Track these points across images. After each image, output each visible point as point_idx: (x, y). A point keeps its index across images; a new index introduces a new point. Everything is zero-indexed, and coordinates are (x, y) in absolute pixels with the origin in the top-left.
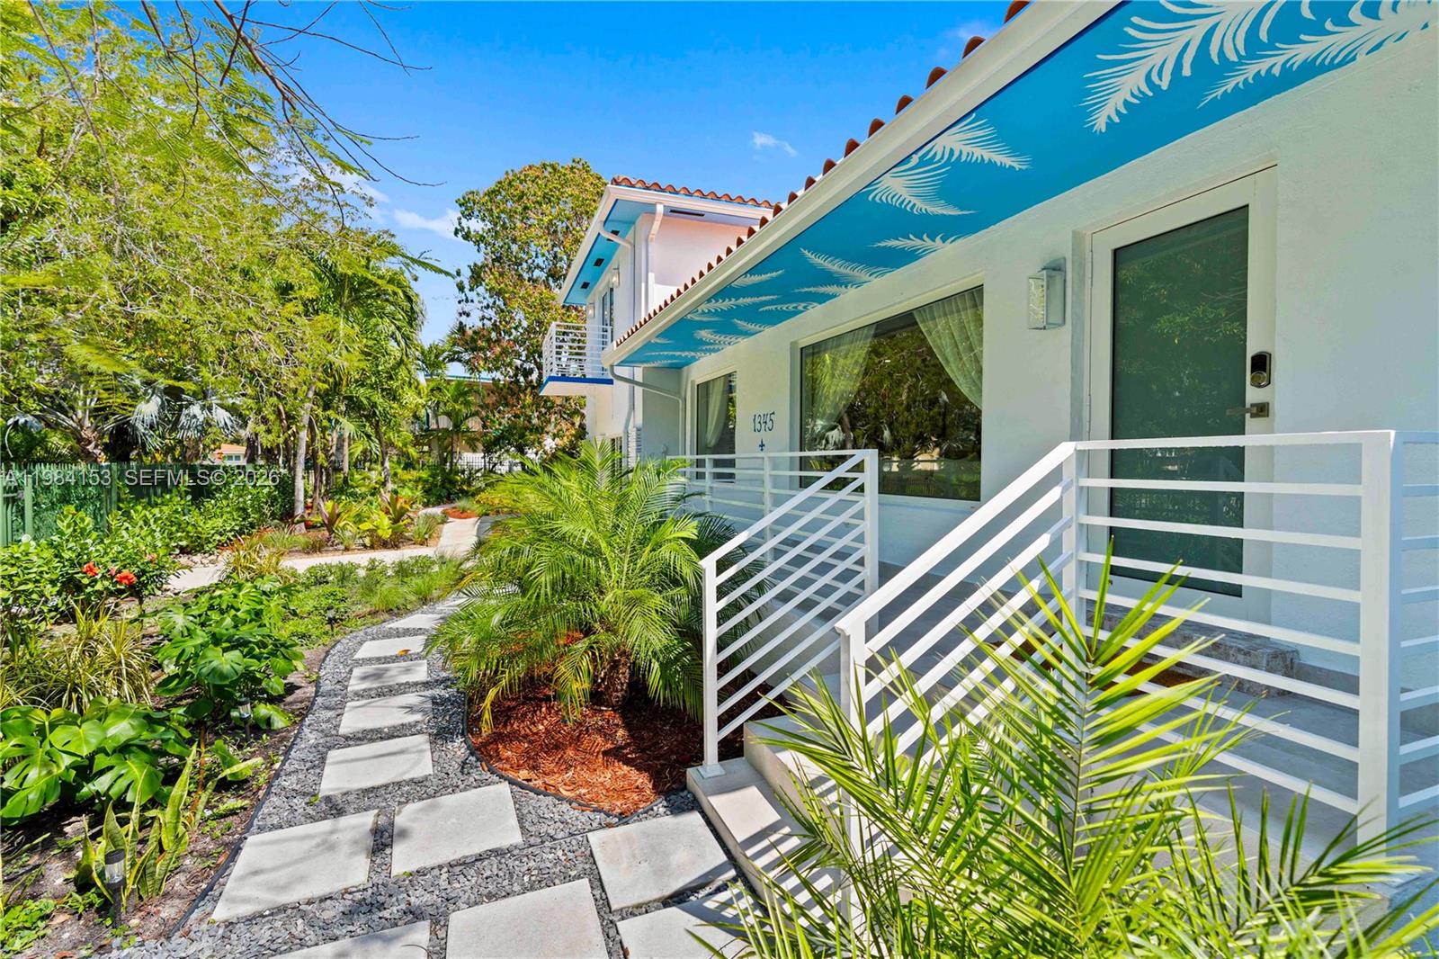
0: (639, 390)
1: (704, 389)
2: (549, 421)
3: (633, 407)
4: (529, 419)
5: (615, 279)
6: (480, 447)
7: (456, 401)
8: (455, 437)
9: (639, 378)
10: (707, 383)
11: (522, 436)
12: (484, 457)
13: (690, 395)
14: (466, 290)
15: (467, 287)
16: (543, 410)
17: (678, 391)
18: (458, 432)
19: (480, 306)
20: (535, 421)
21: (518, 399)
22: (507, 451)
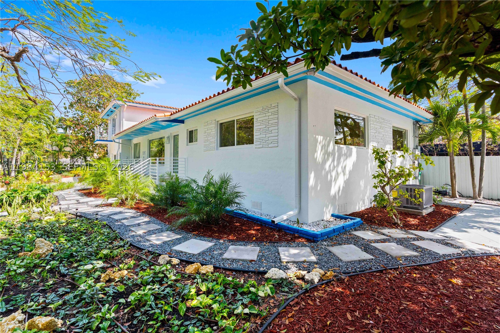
0: (121, 145)
1: (136, 145)
2: (96, 149)
3: (119, 148)
4: (89, 148)
5: (116, 117)
6: (69, 156)
7: (60, 141)
8: (59, 153)
9: (121, 142)
10: (137, 144)
11: (86, 153)
12: (70, 160)
13: (133, 146)
14: (67, 109)
15: (68, 108)
16: (94, 146)
17: (130, 145)
18: (61, 151)
19: (72, 114)
20: (91, 148)
21: (85, 142)
22: (80, 158)
